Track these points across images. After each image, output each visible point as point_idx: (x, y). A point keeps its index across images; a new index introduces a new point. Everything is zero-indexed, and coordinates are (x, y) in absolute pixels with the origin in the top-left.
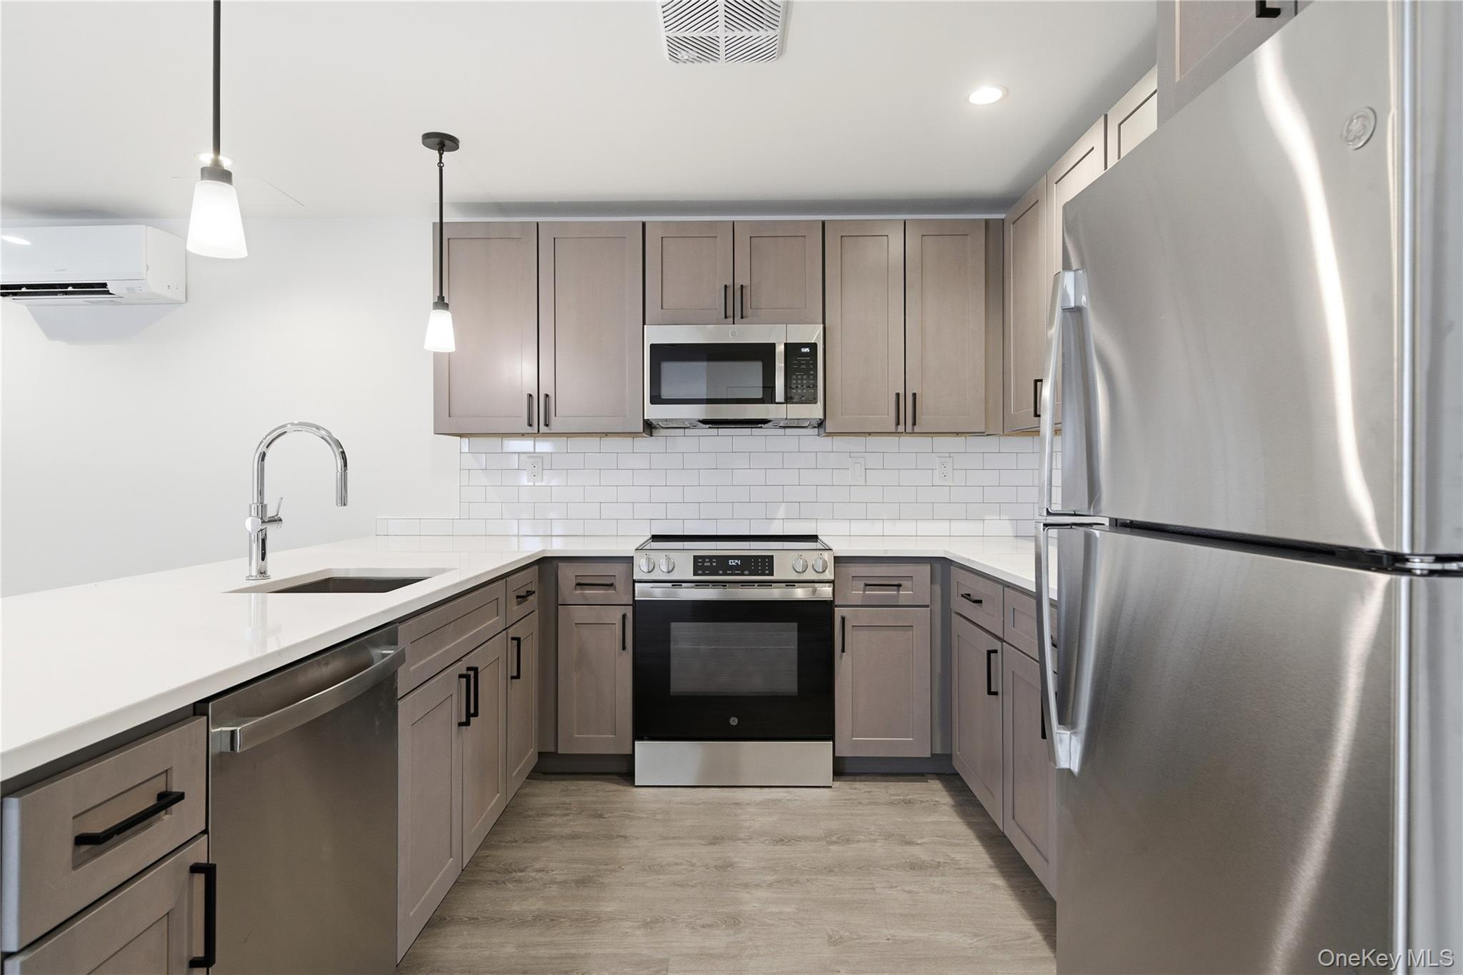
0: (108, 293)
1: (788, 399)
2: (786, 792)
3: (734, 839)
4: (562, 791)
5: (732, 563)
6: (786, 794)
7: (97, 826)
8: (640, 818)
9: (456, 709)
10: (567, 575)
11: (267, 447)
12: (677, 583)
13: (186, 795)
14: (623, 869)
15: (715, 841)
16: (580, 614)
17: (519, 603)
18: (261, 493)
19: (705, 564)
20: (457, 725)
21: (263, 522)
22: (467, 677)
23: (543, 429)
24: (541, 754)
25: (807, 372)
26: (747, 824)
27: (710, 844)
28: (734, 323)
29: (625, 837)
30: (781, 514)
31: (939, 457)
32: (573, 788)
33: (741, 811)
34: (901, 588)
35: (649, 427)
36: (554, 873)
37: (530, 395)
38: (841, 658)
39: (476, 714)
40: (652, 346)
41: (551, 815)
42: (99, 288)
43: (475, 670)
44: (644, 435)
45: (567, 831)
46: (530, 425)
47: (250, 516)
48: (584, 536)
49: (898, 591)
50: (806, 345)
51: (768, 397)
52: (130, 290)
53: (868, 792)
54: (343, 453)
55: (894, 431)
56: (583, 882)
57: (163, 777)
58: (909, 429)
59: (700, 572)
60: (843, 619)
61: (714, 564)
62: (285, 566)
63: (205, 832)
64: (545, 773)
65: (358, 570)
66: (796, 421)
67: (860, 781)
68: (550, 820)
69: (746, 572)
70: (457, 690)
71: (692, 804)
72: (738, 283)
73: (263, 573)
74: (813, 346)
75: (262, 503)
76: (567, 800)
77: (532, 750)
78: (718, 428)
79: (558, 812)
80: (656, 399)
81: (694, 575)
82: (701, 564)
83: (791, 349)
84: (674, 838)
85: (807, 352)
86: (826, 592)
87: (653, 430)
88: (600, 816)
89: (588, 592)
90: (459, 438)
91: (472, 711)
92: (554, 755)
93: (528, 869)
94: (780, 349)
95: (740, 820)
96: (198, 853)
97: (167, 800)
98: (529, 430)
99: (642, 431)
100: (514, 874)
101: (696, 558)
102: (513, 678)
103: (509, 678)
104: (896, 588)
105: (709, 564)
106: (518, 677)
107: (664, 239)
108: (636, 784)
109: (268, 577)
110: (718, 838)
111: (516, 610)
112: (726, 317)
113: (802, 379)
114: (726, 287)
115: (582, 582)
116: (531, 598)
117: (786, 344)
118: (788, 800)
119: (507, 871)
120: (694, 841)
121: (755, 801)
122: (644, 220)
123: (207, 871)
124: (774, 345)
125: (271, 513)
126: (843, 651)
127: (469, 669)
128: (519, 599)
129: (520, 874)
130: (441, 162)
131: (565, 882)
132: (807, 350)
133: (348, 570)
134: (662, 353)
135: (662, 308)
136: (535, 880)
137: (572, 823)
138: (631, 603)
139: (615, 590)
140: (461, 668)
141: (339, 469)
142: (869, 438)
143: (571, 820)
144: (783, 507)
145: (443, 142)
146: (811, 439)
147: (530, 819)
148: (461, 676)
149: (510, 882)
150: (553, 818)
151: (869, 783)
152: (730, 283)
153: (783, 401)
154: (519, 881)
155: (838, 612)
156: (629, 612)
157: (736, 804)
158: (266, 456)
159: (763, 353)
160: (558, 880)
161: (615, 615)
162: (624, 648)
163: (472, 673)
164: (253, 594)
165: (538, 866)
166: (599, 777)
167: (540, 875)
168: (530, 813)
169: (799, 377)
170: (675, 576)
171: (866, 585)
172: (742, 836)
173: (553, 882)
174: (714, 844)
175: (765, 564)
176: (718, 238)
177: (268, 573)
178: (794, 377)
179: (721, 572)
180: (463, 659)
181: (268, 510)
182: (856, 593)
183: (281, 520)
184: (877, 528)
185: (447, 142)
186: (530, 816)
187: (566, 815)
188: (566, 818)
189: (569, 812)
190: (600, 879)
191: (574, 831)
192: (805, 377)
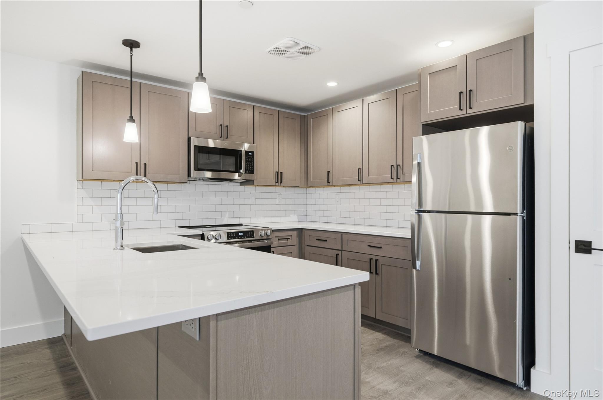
5: (240, 234)
25: (251, 162)
28: (224, 140)
30: (227, 216)
31: (278, 194)
34: (289, 239)
37: (136, 163)
40: (195, 147)
49: (288, 241)
50: (250, 152)
51: (237, 170)
55: (275, 185)
58: (279, 185)
59: (230, 238)
69: (246, 237)
72: (225, 124)
73: (122, 246)
74: (253, 152)
78: (216, 181)
80: (197, 169)
81: (228, 239)
82: (230, 235)
83: (247, 154)
94: (244, 154)
101: (228, 233)
104: (287, 239)
105: (233, 235)
112: (220, 137)
113: (249, 165)
117: (245, 151)
122: (188, 92)
124: (241, 151)
132: (250, 154)
135: (196, 130)
142: (256, 187)
144: (228, 213)
145: (132, 44)
146: (237, 187)
152: (222, 124)
170: (221, 241)
171: (279, 239)
175: (251, 234)
178: (247, 164)
179: (237, 238)
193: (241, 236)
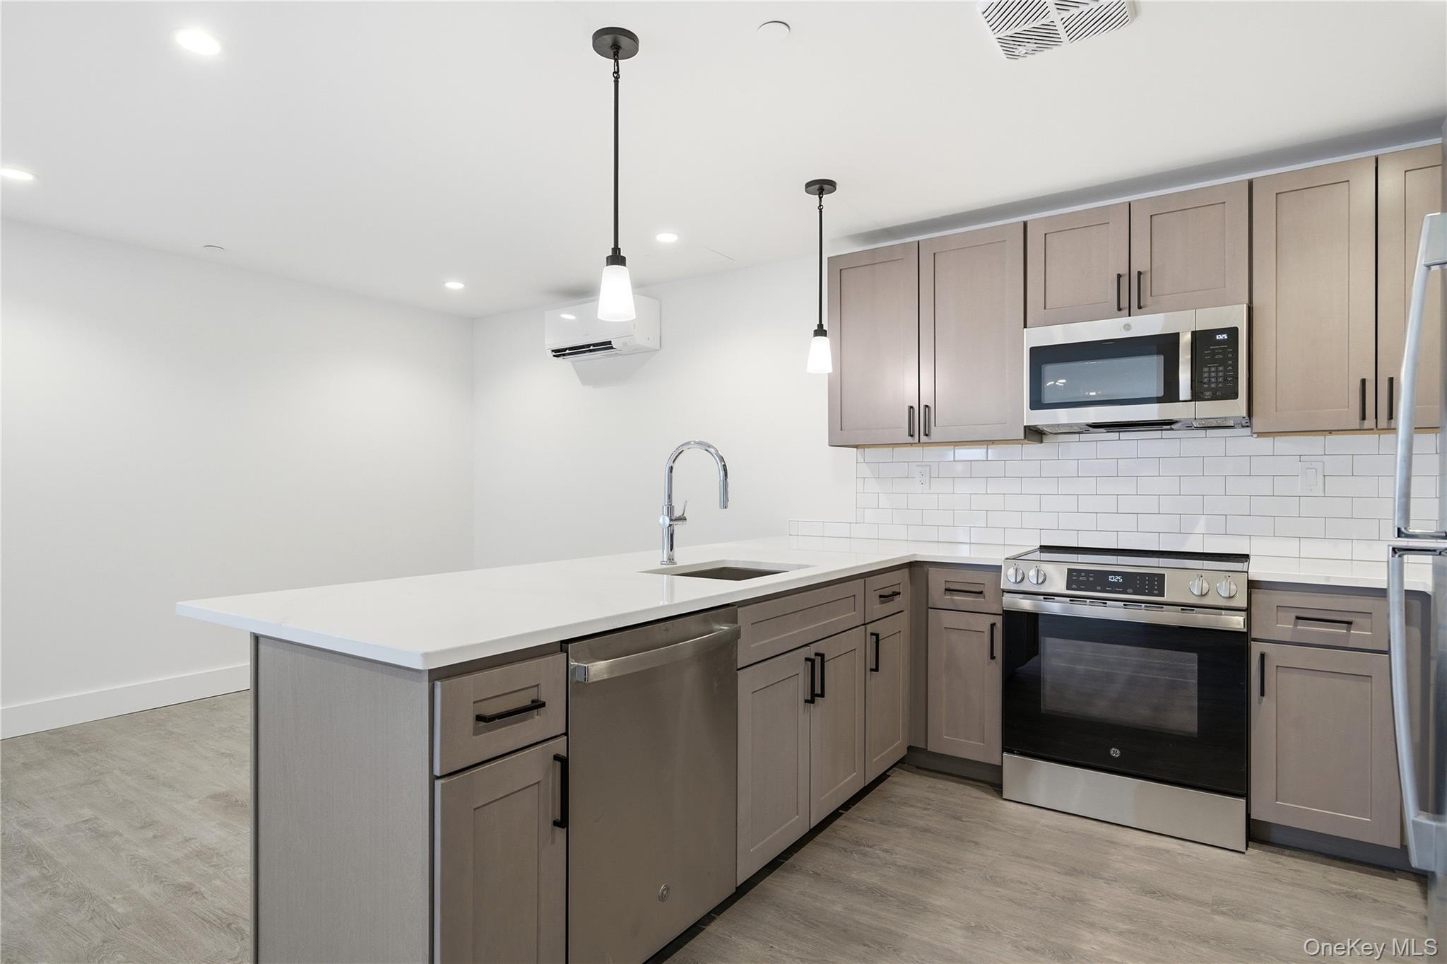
0: (612, 348)
1: (1196, 396)
2: (1179, 845)
3: (1095, 876)
4: (929, 787)
5: (1112, 579)
6: (1177, 847)
7: (489, 710)
8: (997, 830)
9: (801, 686)
10: (937, 581)
11: (674, 462)
12: (1049, 596)
13: (546, 703)
14: (964, 872)
15: (1072, 872)
16: (949, 619)
17: (882, 603)
18: (670, 497)
19: (1081, 578)
20: (803, 701)
21: (671, 520)
22: (813, 661)
23: (923, 438)
24: (910, 748)
25: (1222, 362)
26: (1118, 865)
27: (1066, 874)
28: (1130, 316)
29: (976, 843)
32: (941, 786)
33: (1113, 850)
34: (1352, 626)
35: (1035, 434)
36: (897, 856)
37: (912, 407)
38: (1260, 702)
39: (822, 695)
40: (1032, 349)
41: (912, 806)
42: (606, 346)
43: (822, 656)
44: (1026, 441)
45: (921, 823)
46: (912, 436)
47: (663, 514)
48: (970, 543)
49: (1349, 630)
50: (1222, 331)
51: (1170, 394)
52: (625, 344)
53: (1296, 871)
54: (724, 466)
55: (1358, 428)
56: (922, 872)
57: (536, 688)
58: (1381, 426)
59: (1074, 586)
60: (1263, 656)
61: (1091, 579)
62: (688, 556)
63: (566, 734)
64: (918, 768)
65: (744, 562)
66: (1214, 421)
67: (1290, 856)
68: (909, 810)
69: (1130, 590)
70: (803, 671)
71: (1060, 830)
72: (1135, 269)
73: (671, 560)
74: (1233, 332)
75: (671, 505)
76: (932, 796)
77: (899, 742)
78: (1119, 432)
79: (919, 805)
80: (1037, 402)
81: (1067, 589)
82: (1075, 579)
83: (1202, 339)
84: (1027, 857)
85: (1224, 340)
86: (1237, 622)
87: (1043, 436)
88: (959, 819)
89: (958, 598)
90: (855, 449)
91: (818, 691)
92: (924, 751)
93: (876, 847)
94: (1186, 339)
95: (1110, 860)
96: (559, 747)
97: (537, 705)
98: (910, 440)
99: (1023, 438)
100: (862, 848)
101: (1070, 571)
102: (872, 670)
103: (868, 670)
104: (1345, 625)
105: (1085, 579)
106: (876, 670)
107: (1047, 236)
108: (1004, 797)
109: (675, 563)
110: (1076, 871)
111: (878, 609)
112: (1119, 309)
113: (1217, 372)
114: (1119, 276)
115: (952, 588)
116: (897, 598)
117: (1194, 333)
118: (1179, 854)
119: (857, 844)
120: (1047, 866)
121: (1136, 845)
122: (1025, 220)
123: (563, 761)
124: (1177, 335)
125: (677, 513)
126: (1262, 694)
127: (817, 654)
128: (882, 599)
129: (868, 849)
130: (820, 205)
131: (905, 867)
132: (1224, 337)
133: (737, 561)
134: (1042, 357)
135: (1045, 308)
136: (879, 857)
137: (929, 818)
138: (1002, 613)
139: (984, 598)
140: (810, 652)
141: (722, 478)
142: (1329, 437)
143: (928, 815)
144: (1203, 520)
145: (822, 187)
146: (1242, 442)
147: (891, 804)
148: (807, 659)
149: (856, 853)
150: (914, 809)
151: (1303, 861)
152: (1124, 271)
153: (1189, 398)
154: (865, 855)
155: (1256, 649)
156: (999, 621)
157: (1112, 842)
158: (674, 469)
159: (1165, 345)
160: (898, 864)
161: (984, 623)
162: (993, 657)
163: (818, 659)
164: (665, 576)
165: (885, 846)
166: (971, 782)
167: (885, 854)
168: (894, 800)
169: (1213, 369)
170: (1046, 589)
171: (1298, 618)
172: (1106, 875)
173: (894, 864)
174: (1071, 875)
175: (1155, 584)
176: (1111, 223)
177: (675, 560)
178: (1206, 370)
179: (1099, 588)
180: (811, 645)
181: (675, 510)
182: (1285, 627)
183: (685, 519)
184: (1343, 550)
185: (826, 187)
186: (892, 802)
187: (925, 809)
188: (925, 812)
189: (929, 807)
190: (939, 874)
191: (928, 825)
192: (1221, 369)
193: (1117, 584)
